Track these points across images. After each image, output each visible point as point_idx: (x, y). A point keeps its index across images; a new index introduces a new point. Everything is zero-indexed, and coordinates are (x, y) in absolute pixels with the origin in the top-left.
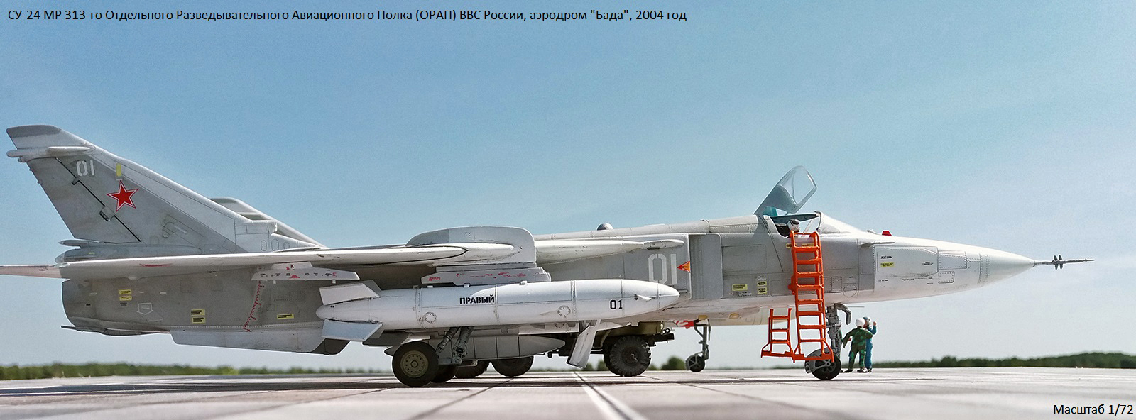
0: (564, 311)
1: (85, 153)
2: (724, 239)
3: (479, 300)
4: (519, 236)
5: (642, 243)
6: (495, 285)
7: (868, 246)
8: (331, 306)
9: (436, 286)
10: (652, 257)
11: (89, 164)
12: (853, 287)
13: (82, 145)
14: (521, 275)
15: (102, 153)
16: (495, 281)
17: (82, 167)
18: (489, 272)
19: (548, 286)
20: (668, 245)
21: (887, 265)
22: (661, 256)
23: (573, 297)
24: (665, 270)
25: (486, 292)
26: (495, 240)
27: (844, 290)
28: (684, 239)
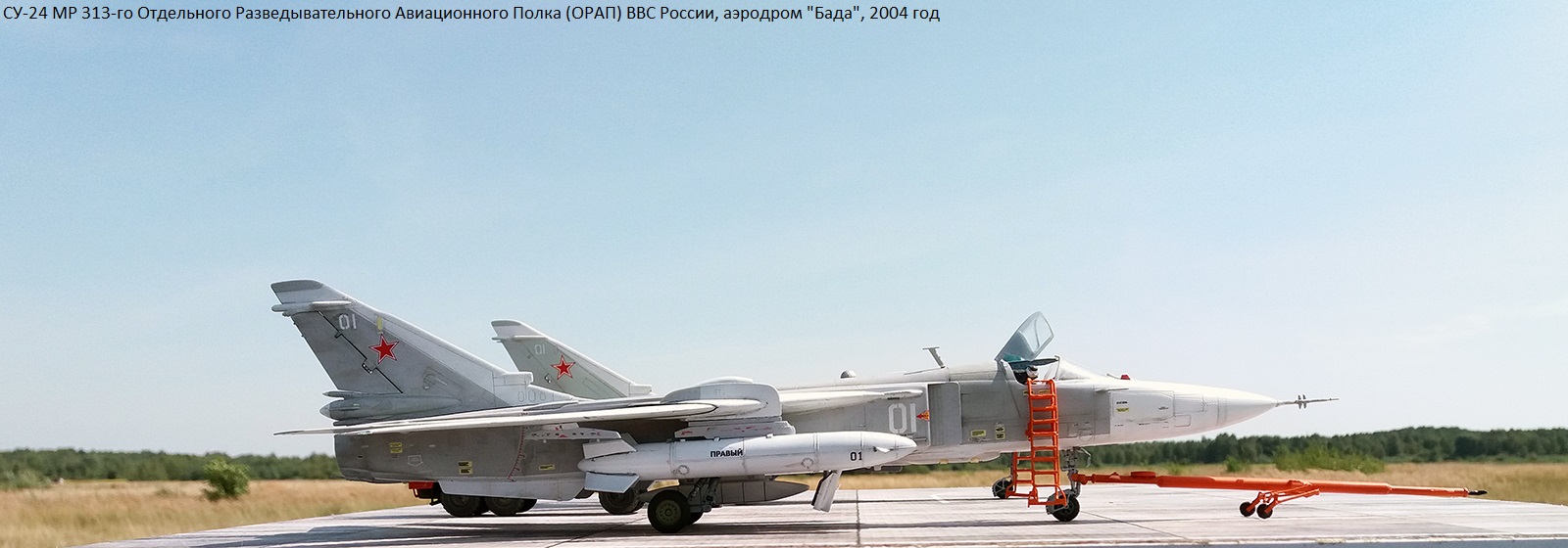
0: (807, 463)
1: (346, 307)
2: (962, 386)
3: (729, 453)
4: (765, 392)
5: (883, 394)
6: (743, 437)
7: (1103, 393)
8: (592, 459)
9: (688, 439)
10: (893, 407)
11: (351, 319)
12: (1089, 432)
13: (344, 299)
14: (768, 428)
15: (363, 307)
16: (743, 434)
17: (344, 319)
18: (736, 426)
19: (792, 439)
20: (908, 395)
21: (1122, 410)
22: (901, 405)
23: (816, 450)
24: (904, 419)
25: (735, 445)
26: (744, 396)
27: (1080, 435)
28: (923, 389)
